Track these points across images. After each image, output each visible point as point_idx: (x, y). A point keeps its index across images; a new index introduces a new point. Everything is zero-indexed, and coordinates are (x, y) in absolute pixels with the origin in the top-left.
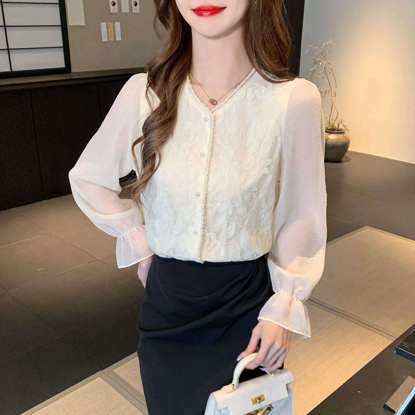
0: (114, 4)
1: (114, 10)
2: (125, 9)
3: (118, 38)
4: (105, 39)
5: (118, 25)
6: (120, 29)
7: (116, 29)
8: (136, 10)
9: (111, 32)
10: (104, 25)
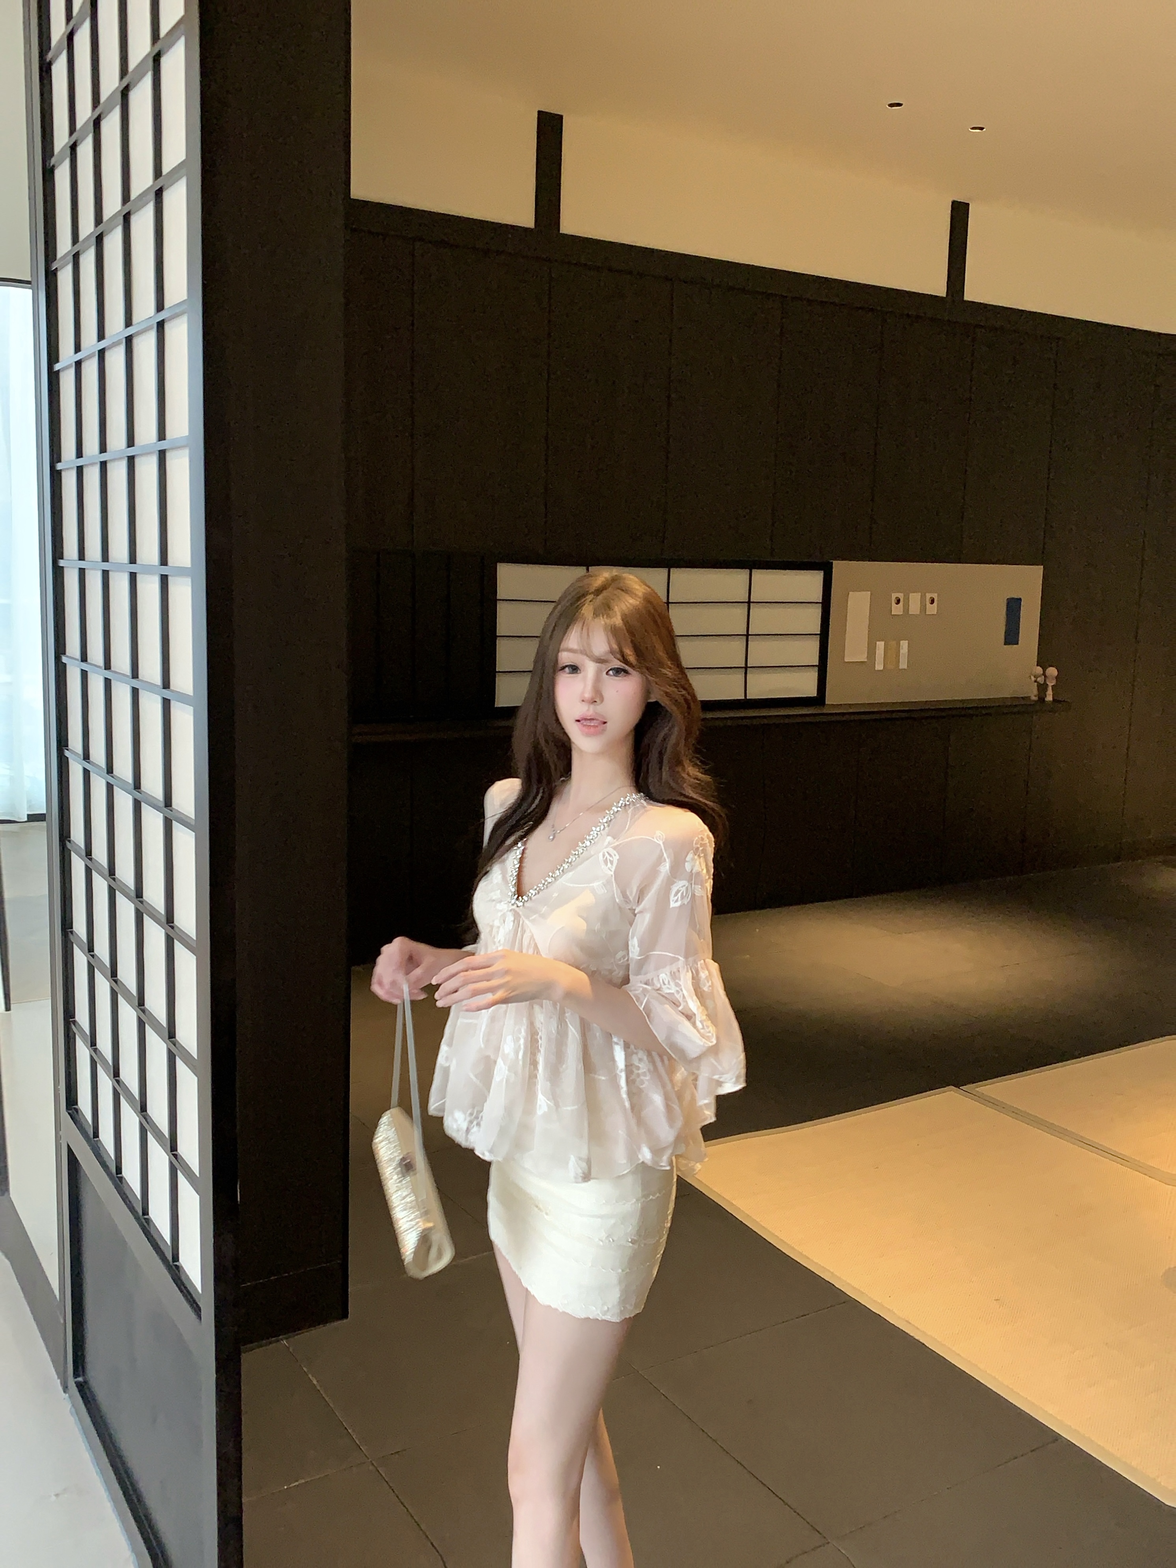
0: (898, 601)
1: (897, 610)
2: (915, 608)
4: (879, 667)
8: (932, 609)
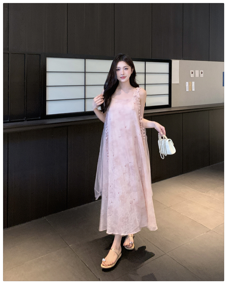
0: (192, 73)
1: (192, 76)
2: (197, 75)
3: (193, 90)
4: (187, 90)
5: (193, 83)
6: (194, 85)
7: (192, 85)
9: (190, 86)
10: (187, 83)
